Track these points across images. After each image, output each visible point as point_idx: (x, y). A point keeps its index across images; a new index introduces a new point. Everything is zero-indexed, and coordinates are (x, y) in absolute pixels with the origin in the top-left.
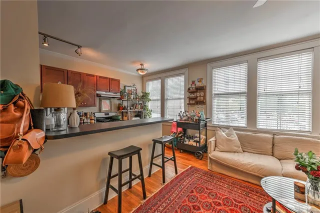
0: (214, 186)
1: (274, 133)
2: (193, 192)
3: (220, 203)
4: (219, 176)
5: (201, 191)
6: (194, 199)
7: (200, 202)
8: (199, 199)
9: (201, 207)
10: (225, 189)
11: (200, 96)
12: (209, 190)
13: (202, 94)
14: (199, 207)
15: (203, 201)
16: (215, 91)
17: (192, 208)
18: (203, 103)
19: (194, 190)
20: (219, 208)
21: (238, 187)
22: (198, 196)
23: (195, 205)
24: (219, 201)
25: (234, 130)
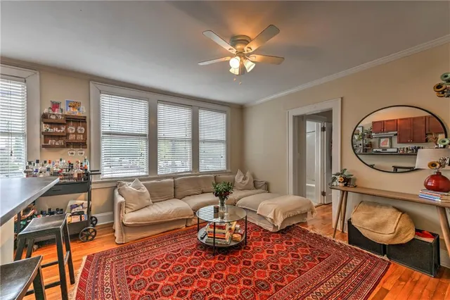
0: (145, 255)
1: (174, 176)
2: (131, 279)
3: (167, 264)
4: (139, 243)
5: (138, 270)
6: (141, 284)
7: (150, 280)
8: (146, 278)
9: (157, 283)
10: (156, 250)
11: (76, 133)
12: (145, 262)
13: (81, 129)
14: (155, 285)
15: (152, 275)
16: (105, 128)
17: (149, 292)
18: (82, 144)
19: (131, 277)
20: (170, 268)
21: (165, 240)
22: (143, 277)
23: (150, 286)
24: (164, 263)
25: (141, 180)
